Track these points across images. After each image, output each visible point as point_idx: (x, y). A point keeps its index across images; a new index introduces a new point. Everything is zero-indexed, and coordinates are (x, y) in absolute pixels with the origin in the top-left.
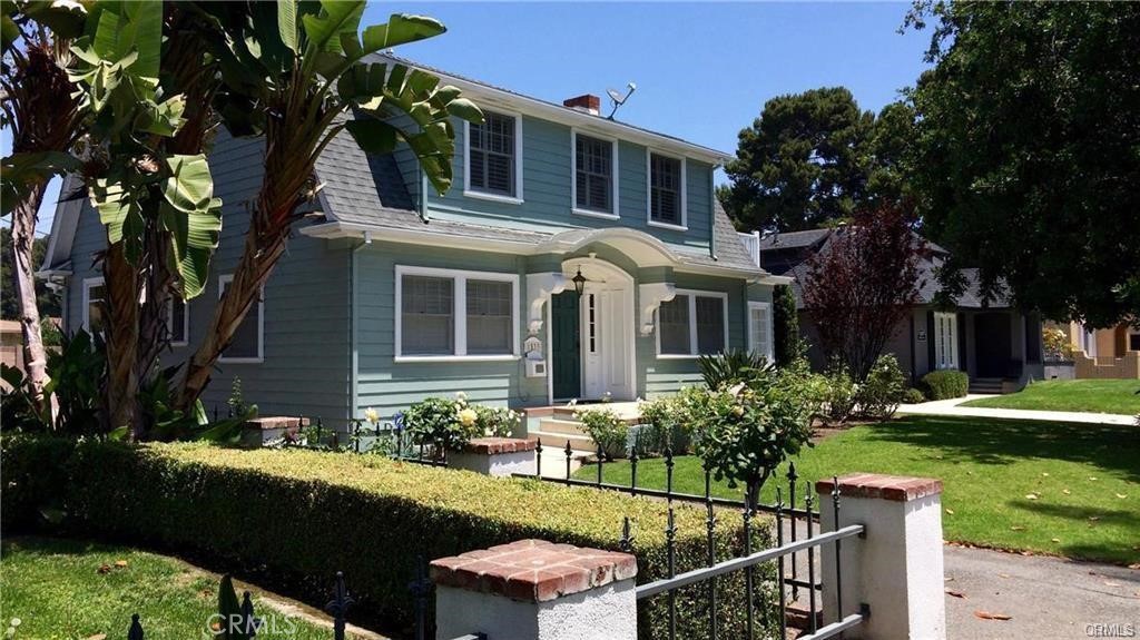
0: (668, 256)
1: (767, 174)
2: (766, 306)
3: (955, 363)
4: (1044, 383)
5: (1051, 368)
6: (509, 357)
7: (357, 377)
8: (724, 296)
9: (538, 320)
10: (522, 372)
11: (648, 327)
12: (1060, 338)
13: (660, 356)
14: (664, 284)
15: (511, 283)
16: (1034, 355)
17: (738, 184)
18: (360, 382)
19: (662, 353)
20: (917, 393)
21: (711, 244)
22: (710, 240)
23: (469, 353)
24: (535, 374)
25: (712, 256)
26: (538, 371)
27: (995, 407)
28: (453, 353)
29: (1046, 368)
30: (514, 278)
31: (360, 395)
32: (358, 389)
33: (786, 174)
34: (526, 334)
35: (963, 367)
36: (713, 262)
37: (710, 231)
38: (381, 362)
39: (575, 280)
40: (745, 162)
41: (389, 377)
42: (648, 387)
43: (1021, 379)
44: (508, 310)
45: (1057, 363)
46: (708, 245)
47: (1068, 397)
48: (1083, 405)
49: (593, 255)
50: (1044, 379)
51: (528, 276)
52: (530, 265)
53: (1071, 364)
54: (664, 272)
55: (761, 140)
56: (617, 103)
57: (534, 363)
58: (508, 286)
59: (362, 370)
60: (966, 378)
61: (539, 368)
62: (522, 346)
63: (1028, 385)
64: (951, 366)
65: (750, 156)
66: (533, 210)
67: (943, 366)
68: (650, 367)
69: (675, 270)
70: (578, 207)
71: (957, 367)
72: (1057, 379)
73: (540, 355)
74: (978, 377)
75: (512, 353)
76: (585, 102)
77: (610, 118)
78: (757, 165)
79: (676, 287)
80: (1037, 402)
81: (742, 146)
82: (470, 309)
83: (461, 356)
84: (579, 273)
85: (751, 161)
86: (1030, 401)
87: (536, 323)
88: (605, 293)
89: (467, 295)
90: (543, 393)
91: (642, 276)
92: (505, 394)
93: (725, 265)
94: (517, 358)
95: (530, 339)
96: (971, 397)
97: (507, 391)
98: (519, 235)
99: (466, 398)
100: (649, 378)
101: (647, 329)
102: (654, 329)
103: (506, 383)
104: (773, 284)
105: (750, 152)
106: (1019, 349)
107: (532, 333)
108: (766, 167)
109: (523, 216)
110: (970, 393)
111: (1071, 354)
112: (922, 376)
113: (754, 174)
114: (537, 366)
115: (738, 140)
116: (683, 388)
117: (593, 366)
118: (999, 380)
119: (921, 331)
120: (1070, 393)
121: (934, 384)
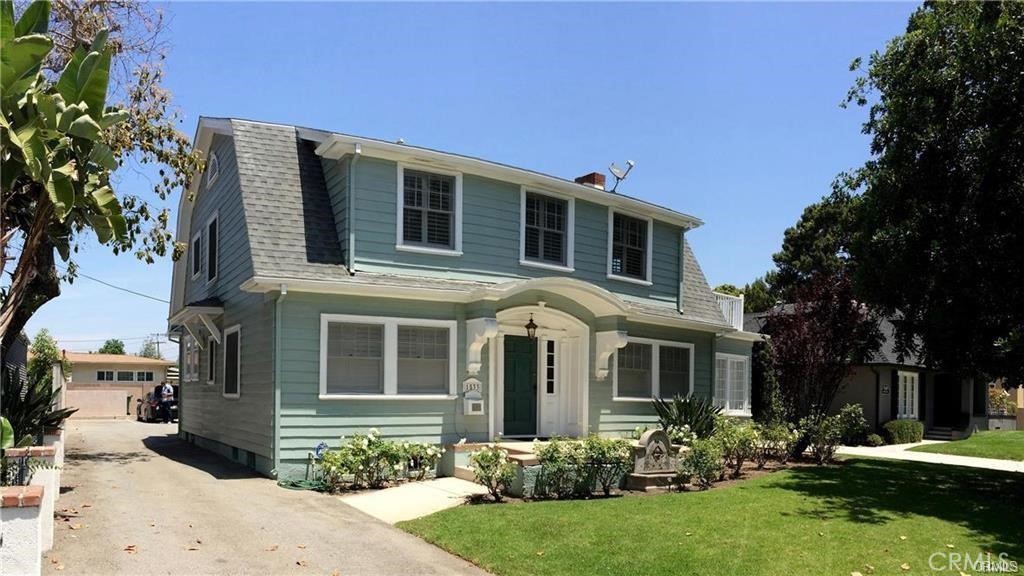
0: (619, 307)
1: (803, 263)
2: (745, 359)
3: (916, 414)
4: (986, 432)
5: (996, 421)
6: (444, 397)
7: (279, 411)
8: (691, 347)
9: (476, 362)
10: (458, 411)
11: (603, 371)
12: (1004, 397)
13: (616, 399)
14: (615, 332)
15: (448, 329)
16: (981, 410)
17: (782, 270)
18: (282, 416)
19: (619, 396)
20: (877, 437)
21: (678, 299)
22: (678, 296)
23: (399, 393)
24: (471, 412)
25: (678, 310)
26: (474, 410)
27: (936, 452)
28: (382, 393)
29: (991, 421)
30: (452, 325)
31: (282, 427)
32: (280, 422)
33: (818, 263)
34: (463, 374)
35: (922, 417)
36: (678, 315)
37: (678, 288)
38: (304, 399)
39: (528, 327)
40: (788, 254)
41: (313, 413)
42: (602, 427)
43: (968, 430)
44: (444, 354)
45: (1001, 417)
46: (675, 299)
47: (997, 446)
48: (1008, 453)
49: (542, 303)
50: (988, 429)
51: (468, 321)
52: (469, 312)
53: (1013, 417)
54: (615, 321)
55: (802, 237)
56: (618, 178)
57: (471, 402)
58: (444, 333)
59: (284, 405)
60: (921, 427)
61: (476, 407)
62: (460, 385)
63: (973, 434)
64: (912, 416)
65: (792, 249)
66: (473, 261)
67: (905, 416)
68: (607, 408)
69: (628, 319)
70: (526, 259)
71: (917, 416)
72: (1000, 431)
73: (479, 395)
74: (935, 425)
75: (448, 393)
76: (591, 179)
77: (613, 192)
78: (796, 256)
79: (629, 335)
80: (971, 449)
81: (787, 241)
82: (402, 352)
83: (391, 394)
84: (531, 320)
85: (792, 253)
86: (966, 448)
87: (474, 365)
88: (564, 340)
89: (399, 339)
90: (484, 430)
91: (597, 325)
92: (439, 430)
93: (690, 318)
94: (453, 398)
95: (468, 381)
96: (925, 442)
97: (440, 428)
98: (457, 284)
99: (378, 433)
100: (603, 418)
101: (602, 374)
102: (610, 374)
103: (439, 420)
104: (752, 340)
105: (792, 246)
106: (969, 404)
107: (470, 374)
108: (802, 258)
109: (463, 267)
110: (925, 438)
111: (1013, 409)
112: (883, 424)
113: (794, 263)
114: (473, 405)
115: (784, 237)
116: (637, 428)
117: (548, 407)
118: (949, 429)
119: (885, 386)
120: (999, 443)
121: (892, 431)
